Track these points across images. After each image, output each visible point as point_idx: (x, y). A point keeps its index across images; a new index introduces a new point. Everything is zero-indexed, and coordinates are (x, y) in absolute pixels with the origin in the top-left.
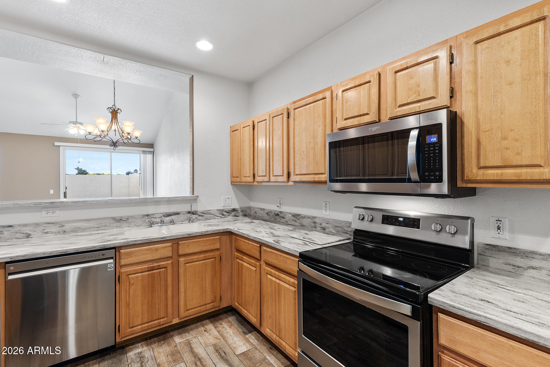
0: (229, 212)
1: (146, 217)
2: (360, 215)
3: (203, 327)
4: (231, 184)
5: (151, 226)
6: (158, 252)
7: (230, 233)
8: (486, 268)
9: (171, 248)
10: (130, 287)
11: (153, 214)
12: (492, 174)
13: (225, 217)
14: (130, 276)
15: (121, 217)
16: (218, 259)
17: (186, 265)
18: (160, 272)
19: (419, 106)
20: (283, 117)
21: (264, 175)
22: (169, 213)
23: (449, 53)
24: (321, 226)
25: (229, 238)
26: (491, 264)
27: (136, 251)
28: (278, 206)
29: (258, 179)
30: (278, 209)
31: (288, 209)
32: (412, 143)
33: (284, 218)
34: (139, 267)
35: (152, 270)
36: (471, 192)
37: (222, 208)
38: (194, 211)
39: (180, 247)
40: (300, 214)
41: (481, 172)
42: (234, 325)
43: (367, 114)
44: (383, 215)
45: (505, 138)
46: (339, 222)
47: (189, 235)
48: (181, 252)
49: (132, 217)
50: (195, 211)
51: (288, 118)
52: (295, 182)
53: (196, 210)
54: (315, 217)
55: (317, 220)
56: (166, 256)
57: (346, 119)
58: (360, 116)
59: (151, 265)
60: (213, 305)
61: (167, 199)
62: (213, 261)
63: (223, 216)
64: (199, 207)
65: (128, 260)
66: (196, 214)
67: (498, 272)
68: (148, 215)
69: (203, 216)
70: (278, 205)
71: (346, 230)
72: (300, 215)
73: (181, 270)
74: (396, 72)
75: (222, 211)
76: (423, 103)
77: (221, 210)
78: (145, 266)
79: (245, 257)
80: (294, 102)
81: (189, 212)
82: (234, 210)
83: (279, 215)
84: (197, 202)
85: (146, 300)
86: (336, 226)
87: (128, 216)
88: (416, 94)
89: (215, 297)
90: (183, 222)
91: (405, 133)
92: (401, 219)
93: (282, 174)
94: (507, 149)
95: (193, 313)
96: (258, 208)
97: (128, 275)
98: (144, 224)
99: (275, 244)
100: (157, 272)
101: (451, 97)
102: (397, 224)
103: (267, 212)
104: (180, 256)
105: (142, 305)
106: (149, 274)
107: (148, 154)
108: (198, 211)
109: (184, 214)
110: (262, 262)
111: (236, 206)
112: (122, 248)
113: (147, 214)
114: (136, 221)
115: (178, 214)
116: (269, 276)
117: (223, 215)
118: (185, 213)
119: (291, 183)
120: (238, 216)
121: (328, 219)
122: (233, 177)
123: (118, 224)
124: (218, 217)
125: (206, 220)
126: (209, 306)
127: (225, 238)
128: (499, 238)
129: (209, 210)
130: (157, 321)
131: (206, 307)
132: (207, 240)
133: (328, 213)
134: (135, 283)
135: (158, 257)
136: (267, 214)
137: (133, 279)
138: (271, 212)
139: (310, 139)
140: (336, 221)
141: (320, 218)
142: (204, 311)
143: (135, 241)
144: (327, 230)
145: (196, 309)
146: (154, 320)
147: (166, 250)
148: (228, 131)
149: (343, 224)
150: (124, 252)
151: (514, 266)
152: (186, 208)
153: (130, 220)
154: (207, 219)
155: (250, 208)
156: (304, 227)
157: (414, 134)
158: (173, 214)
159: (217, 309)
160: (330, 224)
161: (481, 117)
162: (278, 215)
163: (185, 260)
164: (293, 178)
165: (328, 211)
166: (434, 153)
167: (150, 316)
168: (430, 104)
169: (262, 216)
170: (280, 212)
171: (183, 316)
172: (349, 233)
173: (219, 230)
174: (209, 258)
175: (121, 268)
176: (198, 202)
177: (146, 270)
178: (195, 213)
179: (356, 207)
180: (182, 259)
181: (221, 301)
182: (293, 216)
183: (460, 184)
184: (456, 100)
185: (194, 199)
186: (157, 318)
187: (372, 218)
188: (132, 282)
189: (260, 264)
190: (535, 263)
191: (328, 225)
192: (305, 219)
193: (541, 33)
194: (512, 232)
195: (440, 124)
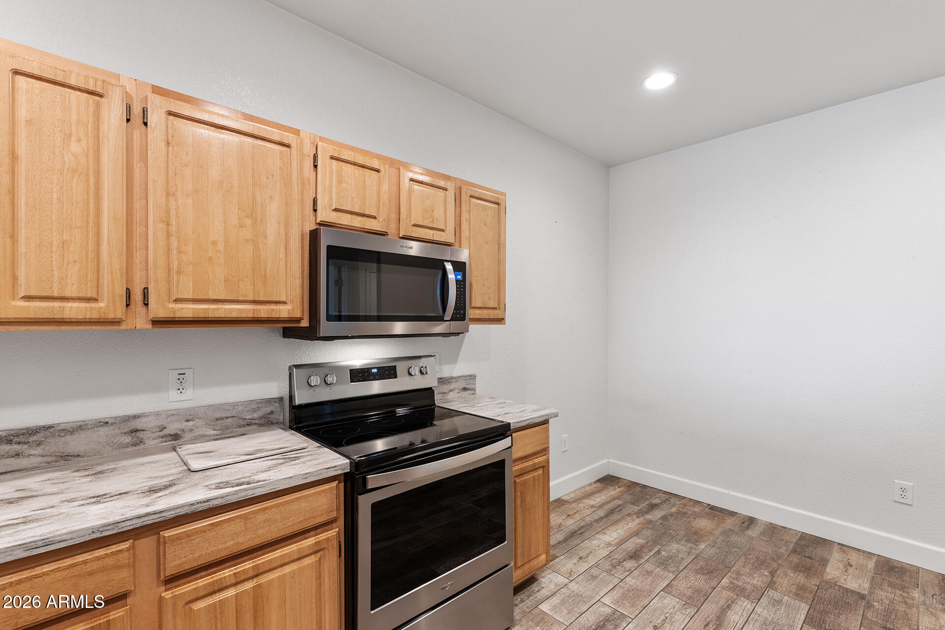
19: (433, 234)
24: (161, 434)
43: (375, 218)
44: (350, 371)
46: (228, 408)
54: (136, 417)
57: (336, 210)
71: (249, 419)
86: (217, 419)
91: (441, 265)
92: (375, 371)
93: (91, 296)
94: (484, 293)
101: (455, 236)
102: (372, 378)
119: (136, 325)
121: (191, 409)
133: (189, 394)
139: (239, 219)
140: (219, 407)
141: (157, 414)
144: (188, 436)
149: (241, 408)
151: (442, 393)
160: (200, 418)
165: (190, 390)
172: (257, 422)
190: (452, 386)
191: (191, 423)
192: (83, 435)
193: (498, 214)
194: (440, 364)
195: (465, 263)
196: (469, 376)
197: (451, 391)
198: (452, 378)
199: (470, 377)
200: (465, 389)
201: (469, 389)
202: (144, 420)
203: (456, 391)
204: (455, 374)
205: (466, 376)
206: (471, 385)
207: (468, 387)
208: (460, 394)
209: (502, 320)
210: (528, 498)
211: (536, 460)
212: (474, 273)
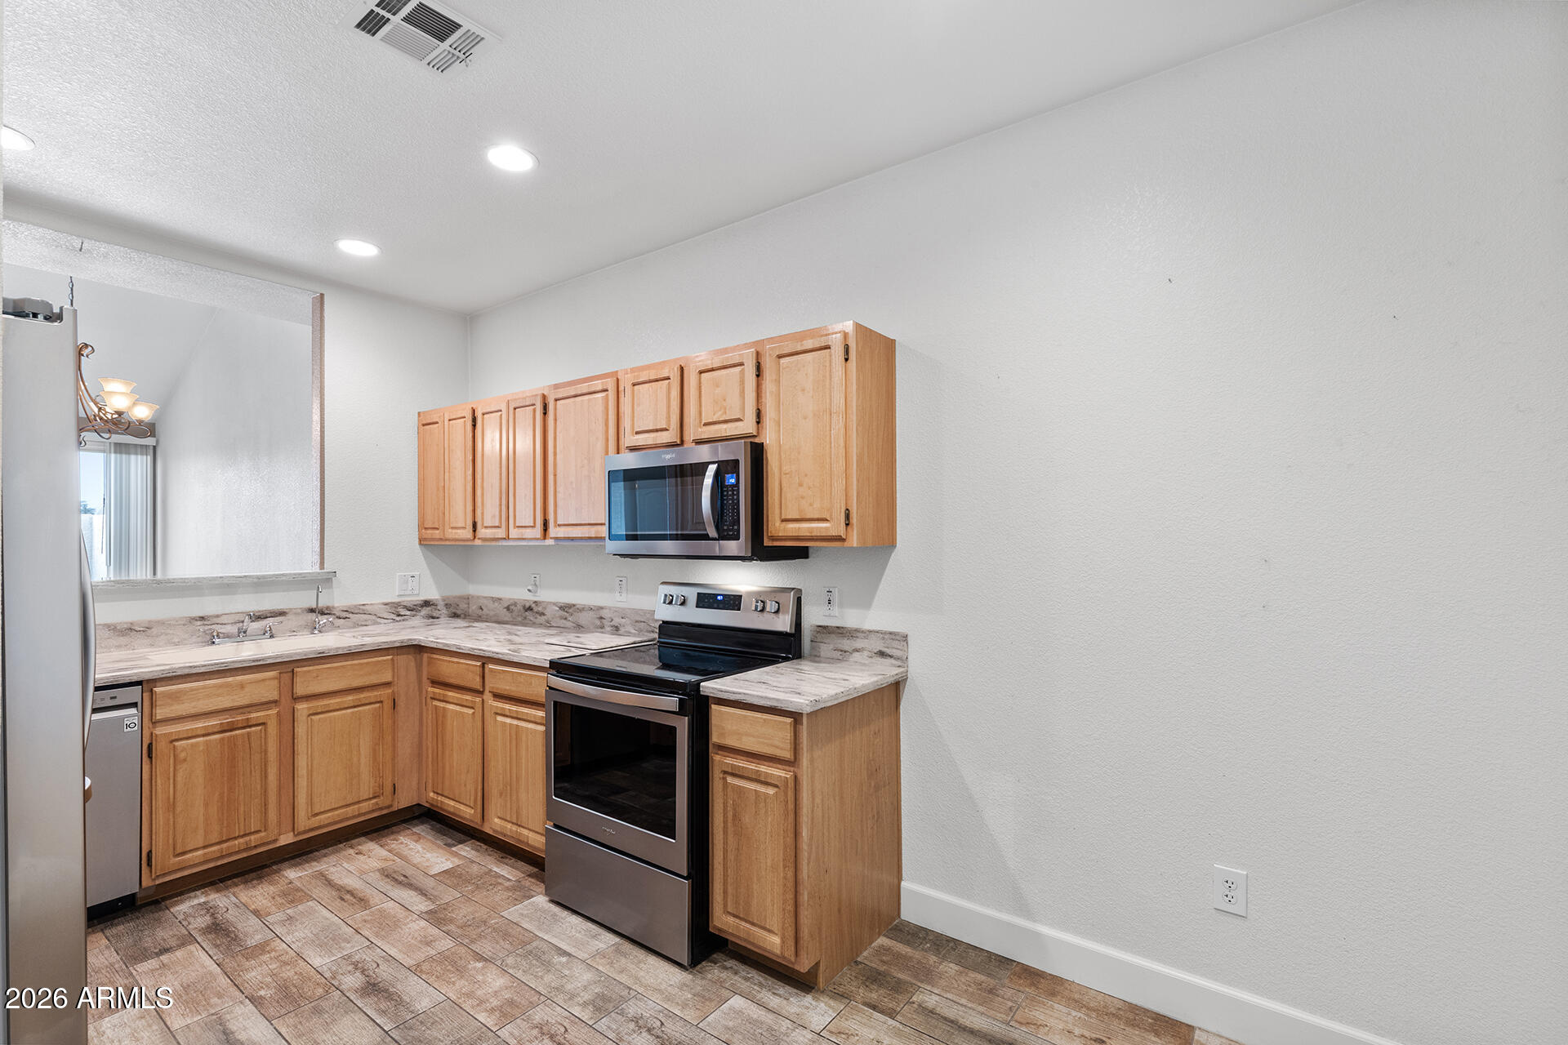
0: (413, 609)
1: (199, 623)
2: (666, 595)
3: (353, 848)
4: (420, 544)
5: (214, 643)
6: (246, 690)
7: (418, 649)
8: (815, 658)
9: (276, 681)
10: (178, 767)
11: (218, 616)
12: (792, 529)
13: (403, 620)
14: (176, 744)
15: (131, 624)
16: (388, 705)
17: (313, 717)
18: (249, 733)
19: (725, 430)
20: (534, 410)
21: (497, 525)
22: (259, 611)
23: (754, 361)
24: (612, 623)
25: (415, 660)
26: (822, 654)
27: (192, 690)
28: (529, 590)
29: (482, 532)
30: (530, 597)
31: (551, 595)
32: (708, 481)
33: (543, 614)
34: (200, 724)
35: (231, 730)
37: (397, 600)
38: (325, 606)
39: (298, 680)
40: (573, 602)
41: (786, 526)
42: (425, 838)
43: (666, 429)
44: (698, 593)
45: (801, 485)
46: (641, 613)
47: (320, 653)
48: (300, 690)
49: (161, 623)
50: (328, 608)
51: (545, 414)
52: (556, 539)
53: (330, 604)
54: (602, 608)
55: (604, 613)
56: (264, 700)
58: (657, 431)
59: (228, 719)
60: (377, 803)
61: (255, 580)
62: (375, 709)
63: (398, 619)
64: (337, 598)
65: (173, 708)
66: (329, 614)
67: (826, 659)
68: (202, 618)
69: (346, 618)
70: (530, 588)
72: (574, 605)
73: (301, 730)
74: (701, 372)
75: (398, 605)
76: (729, 426)
77: (394, 603)
78: (213, 722)
79: (450, 694)
80: (556, 387)
81: (312, 611)
82: (427, 603)
83: (532, 609)
84: (331, 587)
85: (217, 794)
86: (637, 622)
87: (149, 621)
88: (723, 411)
89: (382, 787)
90: (295, 634)
91: (702, 470)
93: (532, 525)
94: (803, 498)
95: (328, 820)
96: (485, 597)
97: (172, 742)
98: (194, 639)
99: (511, 655)
100: (243, 735)
101: (757, 423)
102: (715, 606)
103: (506, 606)
104: (296, 699)
105: (206, 805)
106: (222, 739)
107: (136, 454)
108: (333, 607)
109: (298, 614)
110: (487, 696)
111: (433, 594)
112: (158, 684)
113: (201, 615)
114: (171, 632)
115: (282, 613)
116: (499, 718)
117: (399, 615)
118: (300, 611)
119: (549, 542)
120: (438, 618)
121: (624, 609)
122: (426, 528)
123: (123, 640)
124: (386, 621)
125: (354, 627)
126: (365, 806)
127: (405, 660)
128: (830, 616)
129: (364, 605)
130: (241, 840)
131: (359, 809)
132: (361, 664)
133: (624, 597)
134: (188, 759)
135: (244, 701)
136: (508, 608)
137: (184, 749)
138: (515, 604)
140: (636, 611)
141: (610, 608)
142: (354, 817)
143: (191, 667)
144: (622, 630)
145: (336, 812)
146: (235, 838)
147: (264, 688)
148: (414, 421)
149: (649, 615)
150: (163, 692)
151: (842, 651)
152: (307, 599)
153: (154, 631)
154: (357, 625)
155: (467, 598)
156: (582, 629)
157: (712, 470)
158: (269, 615)
159: (385, 812)
160: (628, 618)
161: (782, 454)
162: (530, 609)
163: (309, 708)
164: (553, 531)
165: (624, 595)
166: (733, 500)
167: (225, 830)
168: (732, 428)
169: (495, 615)
170: (535, 602)
171: (305, 827)
172: (653, 629)
173: (391, 642)
174: (367, 702)
175: (154, 727)
176: (334, 586)
177: (216, 730)
178: (326, 612)
179: (664, 583)
180: (302, 707)
181: (394, 793)
182: (561, 608)
183: (767, 543)
184: (762, 427)
185: (326, 580)
186: (242, 833)
187: (684, 600)
188: (183, 755)
189: (483, 700)
190: (859, 644)
191: (624, 620)
192: (584, 614)
193: (828, 365)
194: (841, 605)
195: (738, 461)
196: (891, 633)
197: (857, 650)
198: (857, 630)
199: (891, 636)
200: (882, 654)
201: (891, 657)
202: (605, 611)
203: (866, 653)
204: (867, 626)
205: (885, 633)
206: (894, 650)
207: (888, 651)
208: (873, 660)
209: (839, 539)
210: (747, 819)
211: (763, 768)
212: (786, 468)
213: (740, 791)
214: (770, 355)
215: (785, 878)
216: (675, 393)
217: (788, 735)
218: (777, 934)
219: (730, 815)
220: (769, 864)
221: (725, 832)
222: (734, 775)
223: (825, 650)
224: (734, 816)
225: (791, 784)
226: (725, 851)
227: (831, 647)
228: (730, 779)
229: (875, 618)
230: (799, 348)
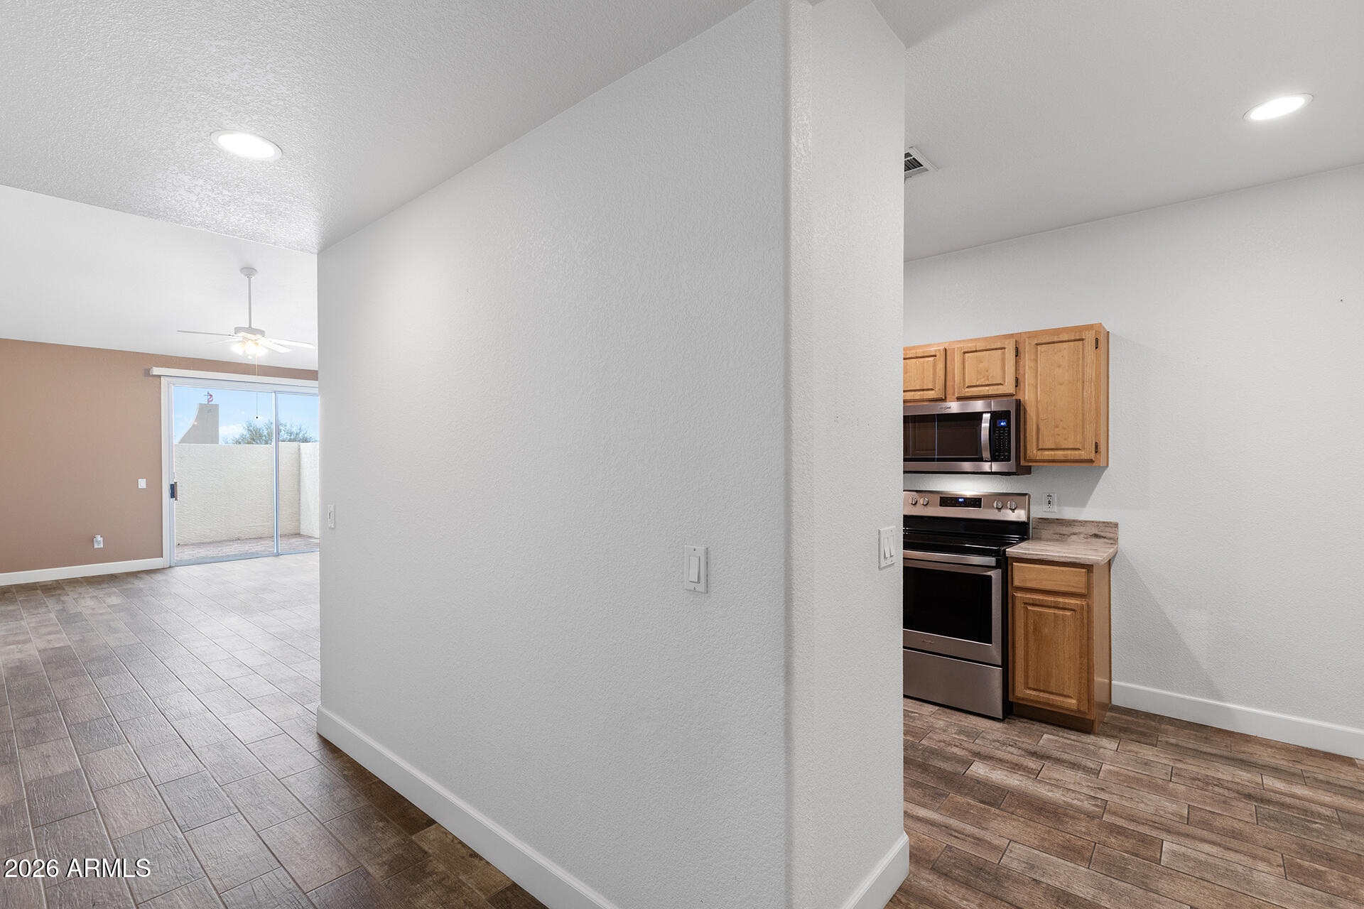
2: (912, 499)
8: (1039, 539)
12: (1048, 455)
19: (988, 390)
23: (1014, 347)
26: (1043, 536)
32: (985, 425)
36: (1027, 471)
41: (1039, 453)
43: (932, 390)
44: (941, 497)
45: (1057, 427)
58: (923, 390)
67: (1048, 540)
74: (965, 353)
76: (992, 387)
88: (986, 378)
91: (977, 417)
92: (960, 500)
94: (1058, 435)
101: (1016, 386)
102: (957, 505)
128: (1049, 512)
151: (1061, 534)
157: (987, 416)
161: (1040, 407)
166: (1004, 437)
168: (998, 389)
183: (1022, 464)
184: (1019, 390)
187: (928, 501)
190: (1075, 530)
193: (1081, 350)
194: (1059, 505)
195: (1009, 411)
196: (1104, 522)
197: (1074, 534)
198: (1074, 521)
199: (1104, 524)
200: (1096, 536)
201: (1104, 538)
203: (1082, 536)
204: (1082, 518)
205: (1099, 522)
206: (1108, 534)
207: (1102, 534)
208: (1089, 540)
209: (1091, 461)
210: (1046, 631)
211: (1061, 600)
212: (1041, 416)
213: (1040, 614)
214: (1029, 343)
215: (1081, 664)
216: (941, 366)
217: (1084, 579)
218: (1072, 698)
219: (1031, 628)
220: (1067, 656)
221: (1026, 639)
222: (1034, 605)
223: (1045, 534)
224: (1035, 629)
225: (1085, 608)
226: (1027, 652)
227: (1051, 532)
228: (1030, 608)
229: (1092, 512)
230: (1056, 339)
